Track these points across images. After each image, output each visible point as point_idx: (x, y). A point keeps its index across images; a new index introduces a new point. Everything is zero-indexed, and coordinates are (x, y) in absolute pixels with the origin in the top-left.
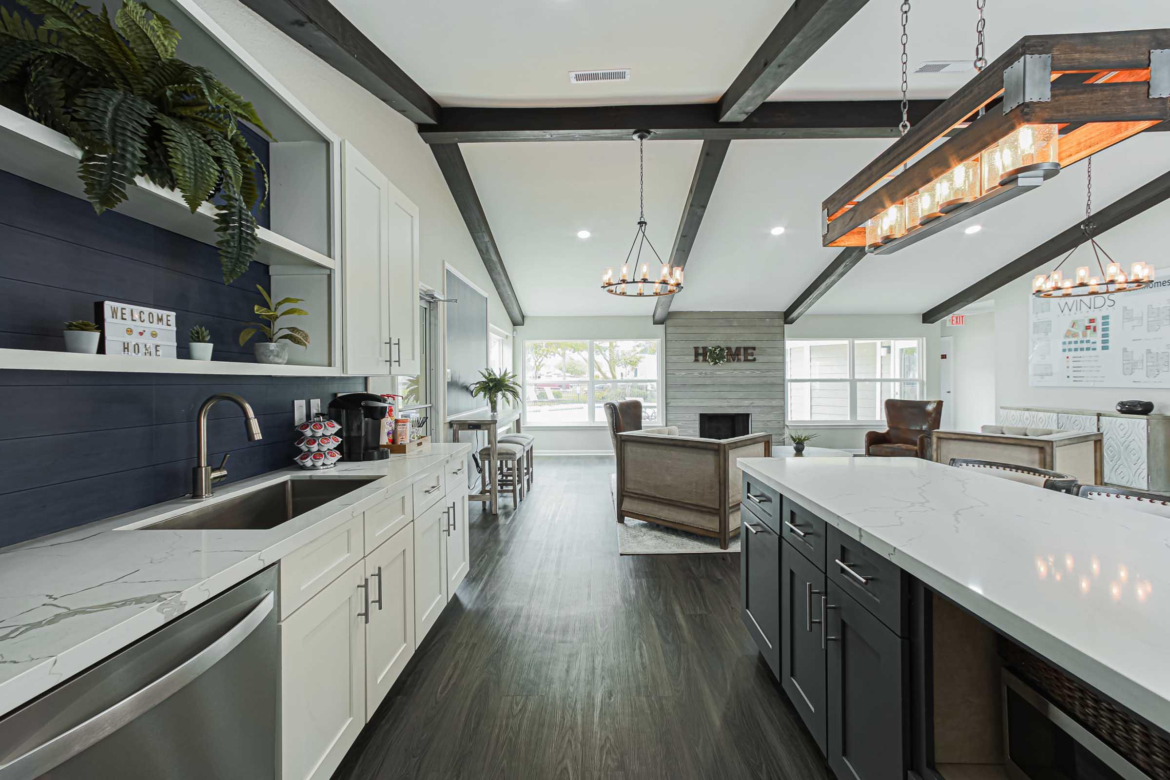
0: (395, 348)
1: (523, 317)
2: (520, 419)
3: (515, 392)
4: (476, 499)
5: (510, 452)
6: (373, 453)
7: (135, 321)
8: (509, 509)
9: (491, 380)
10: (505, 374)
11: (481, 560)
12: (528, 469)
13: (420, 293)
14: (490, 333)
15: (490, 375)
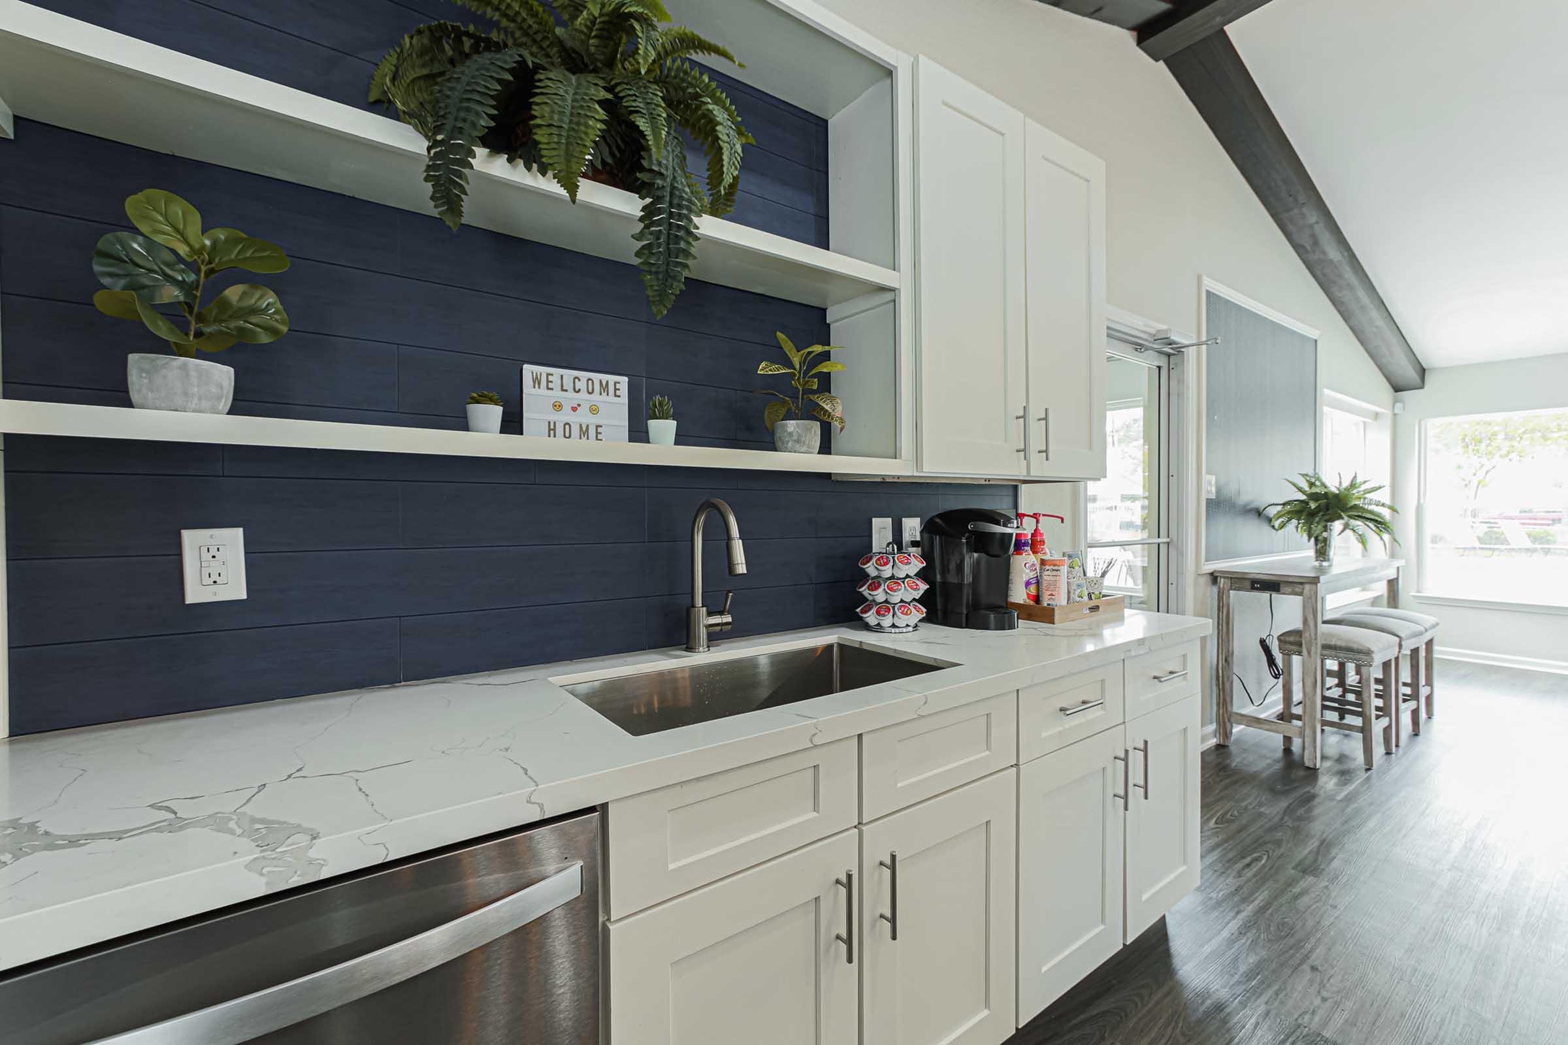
0: (1036, 429)
1: (1423, 372)
2: (1397, 579)
3: (1380, 523)
4: (1266, 727)
5: (1355, 646)
6: (988, 617)
7: (566, 391)
8: (1352, 765)
9: (1314, 497)
10: (1353, 485)
11: (1248, 865)
12: (1414, 685)
13: (1108, 328)
14: (1325, 409)
15: (1312, 485)
